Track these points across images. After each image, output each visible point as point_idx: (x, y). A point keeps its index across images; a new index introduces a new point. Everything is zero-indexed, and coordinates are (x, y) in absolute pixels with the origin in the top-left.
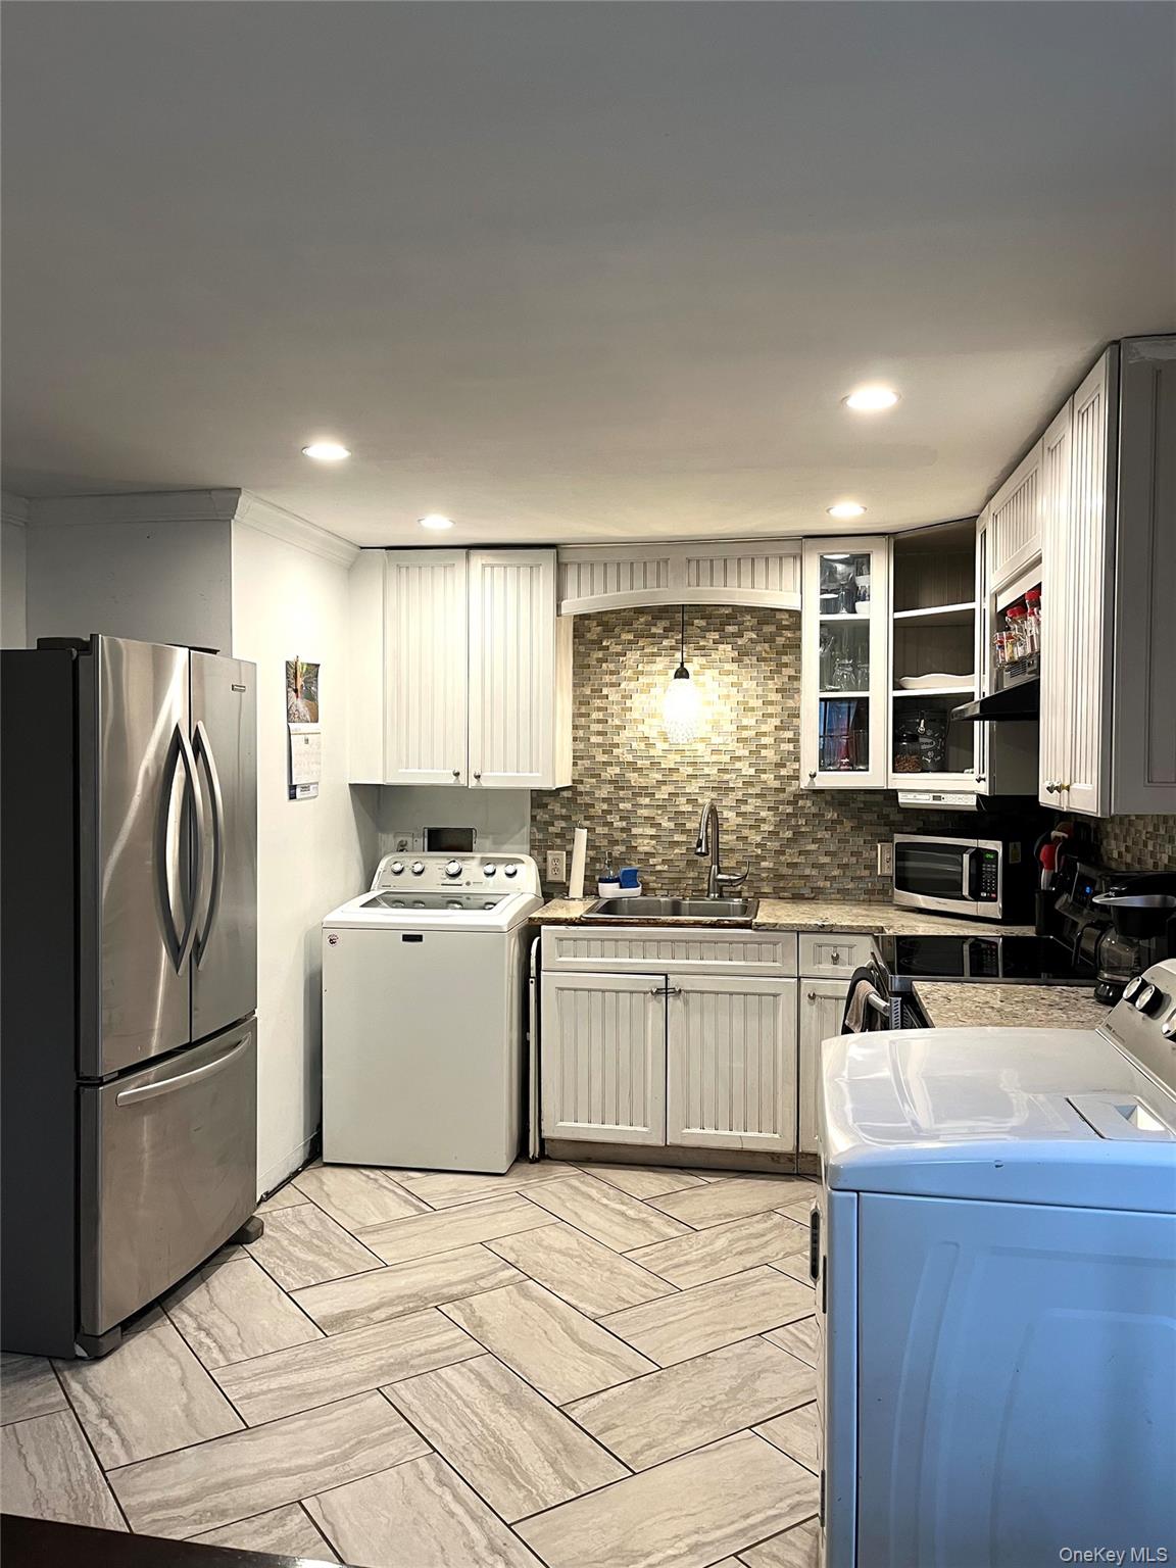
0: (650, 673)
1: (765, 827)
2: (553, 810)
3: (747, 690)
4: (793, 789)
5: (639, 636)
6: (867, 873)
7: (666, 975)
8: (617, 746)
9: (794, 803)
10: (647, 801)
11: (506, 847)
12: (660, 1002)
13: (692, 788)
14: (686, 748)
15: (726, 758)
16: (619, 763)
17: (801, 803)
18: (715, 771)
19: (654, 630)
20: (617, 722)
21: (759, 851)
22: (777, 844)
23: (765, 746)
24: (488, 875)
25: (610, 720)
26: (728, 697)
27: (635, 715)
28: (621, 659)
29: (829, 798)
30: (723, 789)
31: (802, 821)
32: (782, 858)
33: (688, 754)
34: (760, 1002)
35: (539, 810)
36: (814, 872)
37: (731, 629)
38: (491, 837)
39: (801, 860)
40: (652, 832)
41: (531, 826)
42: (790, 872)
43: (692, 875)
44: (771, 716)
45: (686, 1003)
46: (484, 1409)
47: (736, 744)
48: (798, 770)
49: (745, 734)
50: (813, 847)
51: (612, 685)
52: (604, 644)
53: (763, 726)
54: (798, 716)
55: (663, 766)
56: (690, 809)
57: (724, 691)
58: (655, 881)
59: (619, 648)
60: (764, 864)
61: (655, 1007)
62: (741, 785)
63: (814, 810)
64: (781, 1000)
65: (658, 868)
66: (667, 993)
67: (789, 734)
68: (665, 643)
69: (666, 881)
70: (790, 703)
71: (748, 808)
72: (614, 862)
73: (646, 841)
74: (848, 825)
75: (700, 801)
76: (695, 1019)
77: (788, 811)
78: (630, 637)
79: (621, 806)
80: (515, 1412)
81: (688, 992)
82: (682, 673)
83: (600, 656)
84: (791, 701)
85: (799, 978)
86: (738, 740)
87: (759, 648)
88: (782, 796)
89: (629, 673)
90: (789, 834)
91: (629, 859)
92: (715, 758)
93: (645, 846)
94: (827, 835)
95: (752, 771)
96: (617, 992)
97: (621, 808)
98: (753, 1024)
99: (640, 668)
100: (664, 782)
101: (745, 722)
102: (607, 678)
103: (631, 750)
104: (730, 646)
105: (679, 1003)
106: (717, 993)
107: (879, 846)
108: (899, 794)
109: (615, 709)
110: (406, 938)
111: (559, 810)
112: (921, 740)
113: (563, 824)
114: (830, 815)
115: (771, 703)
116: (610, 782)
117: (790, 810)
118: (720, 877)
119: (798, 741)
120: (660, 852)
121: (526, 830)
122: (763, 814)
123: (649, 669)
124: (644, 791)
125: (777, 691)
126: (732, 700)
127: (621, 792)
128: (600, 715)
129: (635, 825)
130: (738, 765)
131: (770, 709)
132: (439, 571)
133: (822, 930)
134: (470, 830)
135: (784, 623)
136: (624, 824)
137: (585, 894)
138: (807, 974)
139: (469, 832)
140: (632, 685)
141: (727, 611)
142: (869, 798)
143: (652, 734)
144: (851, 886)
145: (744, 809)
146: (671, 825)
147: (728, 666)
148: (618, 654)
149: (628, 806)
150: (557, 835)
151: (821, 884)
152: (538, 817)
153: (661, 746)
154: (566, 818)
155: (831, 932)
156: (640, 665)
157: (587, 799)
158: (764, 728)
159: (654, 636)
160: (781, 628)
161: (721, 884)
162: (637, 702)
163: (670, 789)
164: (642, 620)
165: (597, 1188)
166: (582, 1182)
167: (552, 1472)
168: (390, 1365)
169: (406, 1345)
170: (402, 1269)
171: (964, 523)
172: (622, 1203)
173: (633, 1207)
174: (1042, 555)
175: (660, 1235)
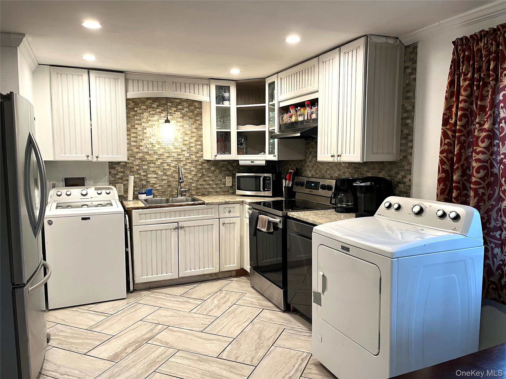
0: (152, 121)
1: (193, 173)
2: (118, 169)
3: (186, 128)
4: (201, 160)
5: (148, 107)
6: (223, 186)
7: (178, 222)
8: (141, 146)
9: (202, 165)
10: (153, 165)
11: (99, 184)
12: (176, 232)
13: (169, 160)
14: (166, 147)
15: (180, 150)
16: (142, 152)
17: (204, 165)
18: (176, 155)
19: (153, 106)
20: (141, 138)
21: (191, 181)
22: (197, 178)
23: (192, 147)
24: (99, 194)
25: (138, 137)
26: (179, 130)
27: (147, 135)
28: (142, 115)
29: (212, 163)
30: (179, 161)
31: (204, 171)
32: (198, 183)
33: (167, 149)
34: (208, 227)
35: (112, 170)
36: (208, 187)
37: (179, 107)
38: (93, 180)
39: (204, 183)
40: (155, 176)
41: (109, 175)
42: (201, 187)
43: (169, 190)
44: (193, 137)
45: (185, 231)
46: (193, 365)
47: (183, 146)
48: (203, 154)
49: (185, 142)
50: (208, 179)
51: (139, 124)
52: (135, 109)
53: (191, 140)
54: (202, 137)
55: (158, 153)
56: (168, 168)
57: (178, 128)
58: (157, 193)
59: (141, 111)
60: (193, 185)
61: (174, 234)
62: (185, 159)
63: (208, 167)
64: (214, 226)
65: (158, 188)
66: (178, 228)
67: (199, 143)
68: (158, 110)
69: (161, 192)
70: (200, 133)
71: (188, 167)
72: (144, 186)
73: (153, 179)
74: (218, 171)
75: (171, 165)
76: (188, 236)
77: (200, 168)
78: (145, 107)
79: (144, 167)
80: (205, 363)
81: (185, 227)
82: (167, 121)
83: (134, 114)
84: (200, 132)
85: (219, 219)
86: (184, 144)
87: (189, 114)
88: (198, 163)
89: (145, 120)
90: (200, 175)
91: (147, 186)
92: (176, 150)
93: (152, 181)
94: (212, 174)
95: (188, 155)
96: (161, 230)
97: (144, 168)
98: (206, 234)
99: (149, 119)
100: (159, 159)
101: (185, 139)
102: (137, 122)
103: (146, 147)
104: (180, 113)
105: (183, 231)
106: (194, 226)
107: (227, 177)
108: (239, 161)
109: (140, 133)
110: (83, 219)
111: (120, 169)
112: (243, 145)
113: (122, 174)
114: (213, 168)
115: (193, 132)
116: (139, 159)
117: (200, 167)
118: (182, 190)
119: (202, 145)
120: (158, 183)
121: (107, 177)
122: (192, 169)
123: (152, 119)
124: (152, 162)
125: (195, 128)
126: (181, 131)
127: (143, 162)
128: (135, 135)
129: (149, 174)
130: (183, 153)
131: (193, 135)
132: (76, 77)
133: (226, 203)
134: (84, 178)
135: (197, 106)
136: (145, 173)
137: (133, 199)
138: (222, 217)
139: (83, 179)
140: (146, 125)
141: (178, 101)
142: (224, 163)
143: (154, 142)
144: (219, 190)
145: (186, 167)
146: (162, 173)
147: (179, 120)
148: (140, 113)
149: (146, 167)
150: (119, 179)
151: (210, 190)
152: (112, 172)
153: (157, 146)
154: (123, 172)
155: (229, 203)
156: (149, 118)
157: (131, 165)
158: (192, 141)
159: (153, 108)
160: (196, 108)
161: (182, 192)
162: (148, 130)
163: (161, 161)
164: (149, 102)
165: (161, 296)
166: (155, 295)
167: (234, 374)
168: (150, 364)
169: (149, 356)
170: (121, 335)
171: (260, 80)
172: (174, 298)
173: (179, 298)
174: (318, 91)
175: (196, 304)
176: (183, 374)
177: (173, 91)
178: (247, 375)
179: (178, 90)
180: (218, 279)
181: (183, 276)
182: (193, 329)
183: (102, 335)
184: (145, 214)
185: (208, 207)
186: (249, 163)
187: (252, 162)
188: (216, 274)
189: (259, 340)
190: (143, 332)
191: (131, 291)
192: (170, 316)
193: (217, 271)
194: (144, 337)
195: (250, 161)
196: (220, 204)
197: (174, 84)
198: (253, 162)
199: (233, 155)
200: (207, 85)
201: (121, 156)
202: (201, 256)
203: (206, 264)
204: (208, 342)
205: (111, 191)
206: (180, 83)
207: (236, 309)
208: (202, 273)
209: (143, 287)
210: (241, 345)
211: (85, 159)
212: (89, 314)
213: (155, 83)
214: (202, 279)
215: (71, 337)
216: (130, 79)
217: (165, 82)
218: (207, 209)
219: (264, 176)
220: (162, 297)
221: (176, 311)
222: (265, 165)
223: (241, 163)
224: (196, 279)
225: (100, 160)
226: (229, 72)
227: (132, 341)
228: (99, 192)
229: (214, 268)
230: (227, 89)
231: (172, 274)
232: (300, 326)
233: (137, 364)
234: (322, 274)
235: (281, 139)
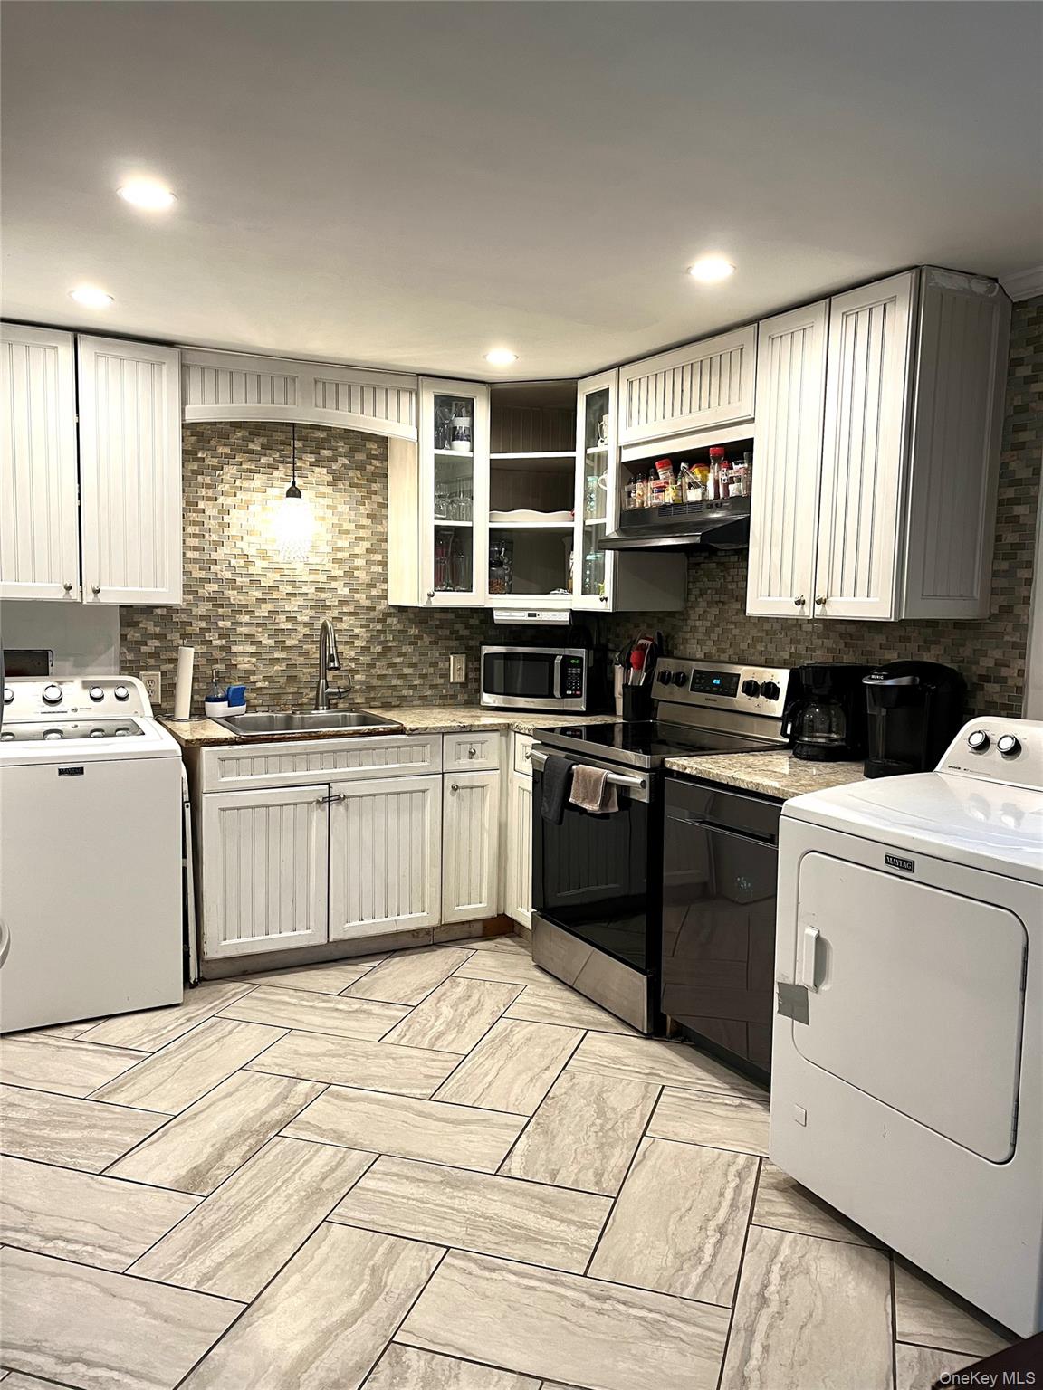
0: (247, 490)
1: (358, 643)
2: (146, 629)
3: (341, 514)
4: (382, 607)
5: (236, 450)
6: (441, 681)
7: (329, 784)
8: (216, 562)
9: (382, 620)
10: (246, 618)
11: (90, 669)
12: (323, 810)
13: (291, 606)
14: (285, 566)
15: (323, 578)
16: (217, 580)
17: (388, 620)
18: (313, 590)
19: (251, 446)
20: (215, 537)
21: (353, 665)
22: (369, 658)
23: (358, 568)
24: (96, 699)
25: (207, 535)
26: (323, 518)
27: (233, 531)
28: (218, 472)
29: (412, 616)
30: (320, 607)
31: (390, 637)
32: (373, 671)
33: (286, 572)
34: (411, 799)
35: (129, 629)
36: (400, 682)
37: (325, 453)
38: (72, 658)
39: (389, 672)
40: (253, 649)
41: (121, 646)
42: (380, 683)
43: (291, 690)
44: (362, 539)
45: (347, 808)
46: (434, 1197)
47: (332, 565)
48: (387, 590)
49: (340, 555)
50: (399, 660)
51: (209, 499)
52: (200, 455)
53: (356, 548)
54: (386, 541)
55: (263, 584)
56: (290, 627)
57: (321, 513)
58: (255, 698)
59: (215, 462)
60: (357, 677)
61: (318, 816)
62: (336, 604)
63: (400, 627)
64: (429, 794)
65: (259, 685)
66: (329, 801)
67: (378, 557)
68: (263, 460)
69: (267, 697)
70: (380, 528)
71: (344, 626)
72: (221, 679)
73: (246, 659)
74: (427, 639)
75: (299, 619)
76: (355, 819)
77: (378, 628)
78: (227, 451)
79: (221, 624)
80: (468, 1191)
81: (349, 797)
82: (294, 492)
83: (195, 467)
84: (380, 526)
85: (443, 773)
86: (335, 561)
87: (351, 474)
88: (373, 614)
89: (226, 488)
90: (379, 649)
91: (229, 678)
92: (312, 577)
93: (245, 664)
94: (410, 649)
95: (346, 591)
96: (281, 806)
97: (221, 626)
98: (405, 818)
99: (238, 483)
100: (264, 601)
101: (340, 544)
102: (203, 492)
103: (229, 567)
104: (325, 469)
105: (341, 809)
106: (374, 795)
107: (452, 657)
108: (494, 612)
109: (213, 524)
110: (61, 772)
111: (152, 629)
112: (505, 567)
113: (157, 643)
114: (413, 631)
115: (363, 527)
116: (209, 599)
117: (379, 626)
118: (328, 690)
119: (386, 563)
120: (261, 669)
121: (114, 650)
122: (357, 631)
123: (247, 485)
124: (244, 609)
125: (368, 516)
126: (327, 521)
127: (220, 610)
128: (197, 530)
129: (235, 643)
130: (334, 585)
131: (362, 533)
132: (36, 353)
133: (464, 730)
134: (45, 652)
135: (374, 452)
136: (224, 642)
137: (191, 715)
138: (450, 769)
139: (44, 655)
140: (230, 501)
141: (322, 435)
142: (443, 615)
143: (251, 551)
144: (429, 693)
145: (340, 626)
146: (271, 642)
147: (323, 489)
148: (215, 468)
149: (228, 624)
150: (150, 655)
151: (405, 693)
152: (128, 637)
153: (260, 564)
154: (161, 637)
155: (470, 731)
156: (238, 481)
157: (184, 617)
158: (357, 550)
159: (251, 452)
160: (371, 457)
161: (330, 697)
162: (235, 517)
163: (270, 606)
164: (239, 434)
165: (284, 994)
166: (265, 993)
167: (558, 1223)
168: (308, 1197)
169: (297, 1175)
170: (196, 1115)
171: (561, 383)
172: (324, 1001)
173: (338, 1002)
174: (753, 420)
175: (391, 1018)
176: (412, 1228)
177: (316, 406)
178: (597, 1224)
179: (331, 402)
180: (434, 944)
181: (341, 936)
182: (403, 1091)
183: (139, 1114)
184: (238, 759)
185: (413, 740)
186: (521, 617)
187: (530, 615)
188: (429, 931)
189: (600, 1121)
190: (262, 1102)
191: (192, 981)
192: (325, 1055)
193: (435, 922)
194: (266, 1118)
195: (527, 613)
196: (445, 732)
197: (320, 386)
198: (534, 615)
199: (479, 595)
200: (411, 393)
201: (164, 590)
202: (392, 878)
203: (405, 905)
204: (456, 1129)
205: (131, 691)
206: (337, 385)
207: (511, 1031)
208: (392, 929)
209: (227, 969)
210: (554, 1137)
211: (60, 595)
212: (84, 1052)
213: (266, 382)
214: (390, 945)
215: (47, 1124)
216: (195, 366)
217: (294, 379)
218: (411, 747)
219: (565, 657)
220: (286, 999)
221: (339, 1040)
222: (568, 623)
223: (499, 617)
224: (374, 946)
225: (103, 599)
226: (484, 357)
227: (233, 1130)
228: (97, 693)
229: (425, 914)
230: (467, 406)
231: (308, 932)
232: (703, 1077)
233: (270, 1201)
234: (814, 933)
235: (622, 553)
